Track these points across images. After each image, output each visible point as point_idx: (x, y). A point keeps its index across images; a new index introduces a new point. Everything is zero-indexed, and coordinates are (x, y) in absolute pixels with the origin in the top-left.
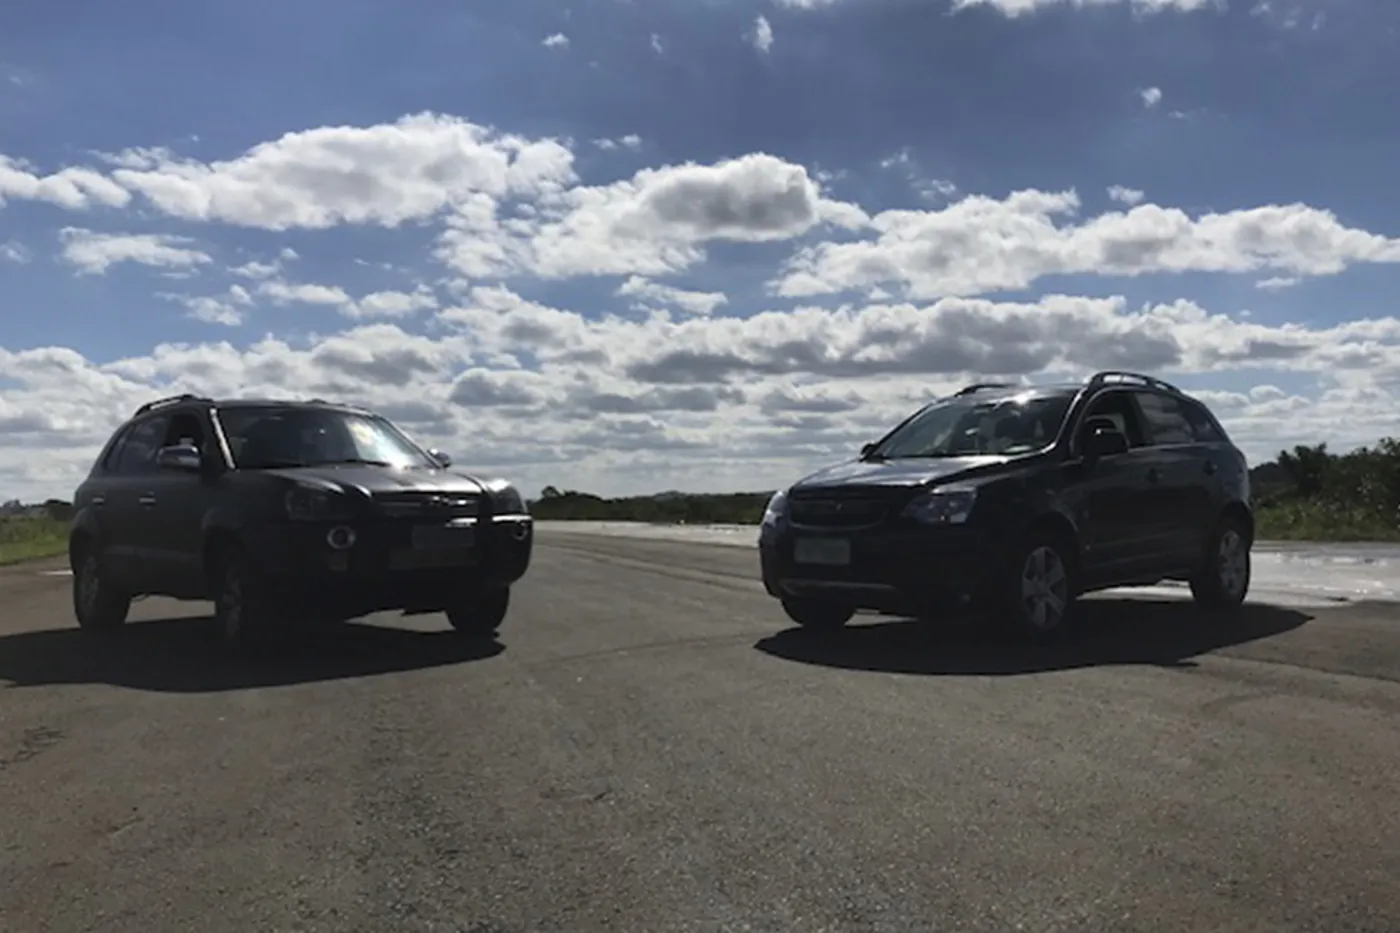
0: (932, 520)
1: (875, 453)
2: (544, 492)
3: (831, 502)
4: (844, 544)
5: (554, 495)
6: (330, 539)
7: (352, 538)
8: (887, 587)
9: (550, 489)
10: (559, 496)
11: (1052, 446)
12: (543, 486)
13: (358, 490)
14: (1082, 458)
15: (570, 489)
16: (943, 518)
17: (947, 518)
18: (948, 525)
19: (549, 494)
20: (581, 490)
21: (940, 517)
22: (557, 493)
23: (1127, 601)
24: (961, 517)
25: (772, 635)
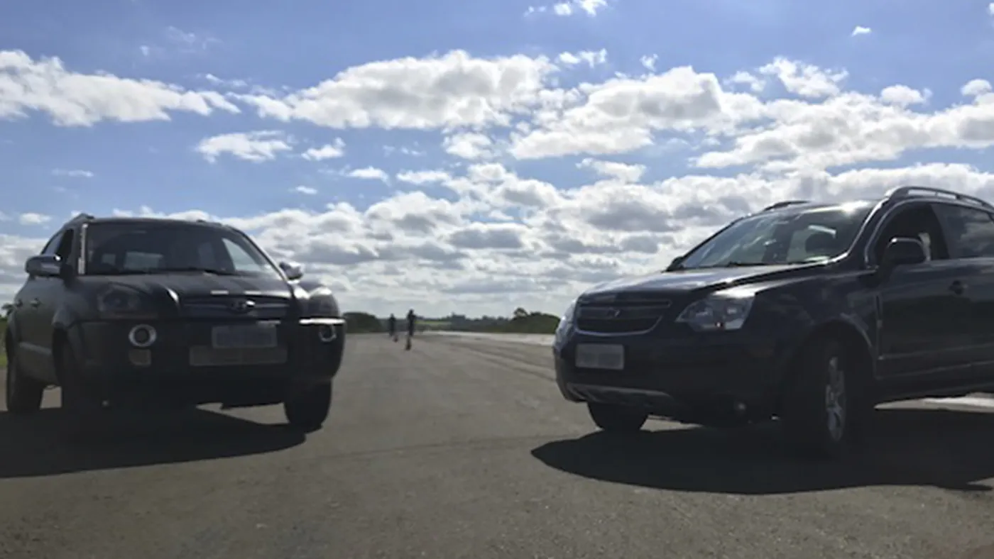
0: (707, 327)
1: (679, 266)
2: (516, 313)
3: (611, 309)
4: (619, 349)
5: (523, 315)
6: (131, 336)
7: (153, 337)
8: (661, 394)
9: (520, 310)
10: (528, 316)
11: (845, 255)
12: (515, 308)
13: (168, 293)
14: (877, 267)
15: (535, 310)
16: (719, 325)
17: (722, 325)
18: (722, 332)
19: (520, 313)
20: (544, 311)
21: (716, 324)
22: (525, 313)
23: (943, 413)
24: (737, 324)
25: (578, 437)
